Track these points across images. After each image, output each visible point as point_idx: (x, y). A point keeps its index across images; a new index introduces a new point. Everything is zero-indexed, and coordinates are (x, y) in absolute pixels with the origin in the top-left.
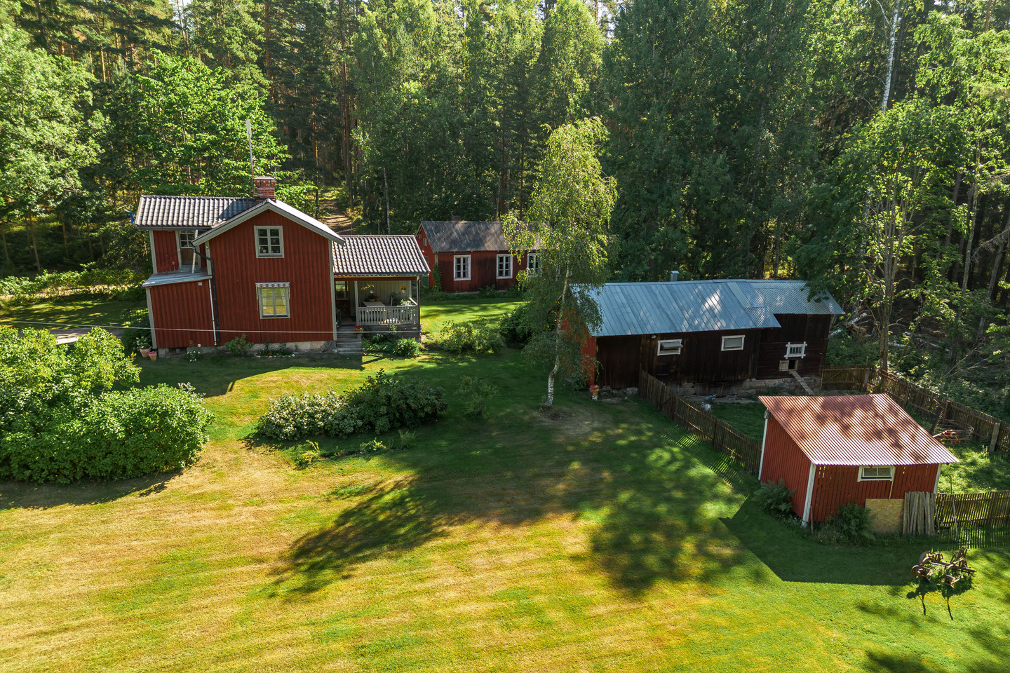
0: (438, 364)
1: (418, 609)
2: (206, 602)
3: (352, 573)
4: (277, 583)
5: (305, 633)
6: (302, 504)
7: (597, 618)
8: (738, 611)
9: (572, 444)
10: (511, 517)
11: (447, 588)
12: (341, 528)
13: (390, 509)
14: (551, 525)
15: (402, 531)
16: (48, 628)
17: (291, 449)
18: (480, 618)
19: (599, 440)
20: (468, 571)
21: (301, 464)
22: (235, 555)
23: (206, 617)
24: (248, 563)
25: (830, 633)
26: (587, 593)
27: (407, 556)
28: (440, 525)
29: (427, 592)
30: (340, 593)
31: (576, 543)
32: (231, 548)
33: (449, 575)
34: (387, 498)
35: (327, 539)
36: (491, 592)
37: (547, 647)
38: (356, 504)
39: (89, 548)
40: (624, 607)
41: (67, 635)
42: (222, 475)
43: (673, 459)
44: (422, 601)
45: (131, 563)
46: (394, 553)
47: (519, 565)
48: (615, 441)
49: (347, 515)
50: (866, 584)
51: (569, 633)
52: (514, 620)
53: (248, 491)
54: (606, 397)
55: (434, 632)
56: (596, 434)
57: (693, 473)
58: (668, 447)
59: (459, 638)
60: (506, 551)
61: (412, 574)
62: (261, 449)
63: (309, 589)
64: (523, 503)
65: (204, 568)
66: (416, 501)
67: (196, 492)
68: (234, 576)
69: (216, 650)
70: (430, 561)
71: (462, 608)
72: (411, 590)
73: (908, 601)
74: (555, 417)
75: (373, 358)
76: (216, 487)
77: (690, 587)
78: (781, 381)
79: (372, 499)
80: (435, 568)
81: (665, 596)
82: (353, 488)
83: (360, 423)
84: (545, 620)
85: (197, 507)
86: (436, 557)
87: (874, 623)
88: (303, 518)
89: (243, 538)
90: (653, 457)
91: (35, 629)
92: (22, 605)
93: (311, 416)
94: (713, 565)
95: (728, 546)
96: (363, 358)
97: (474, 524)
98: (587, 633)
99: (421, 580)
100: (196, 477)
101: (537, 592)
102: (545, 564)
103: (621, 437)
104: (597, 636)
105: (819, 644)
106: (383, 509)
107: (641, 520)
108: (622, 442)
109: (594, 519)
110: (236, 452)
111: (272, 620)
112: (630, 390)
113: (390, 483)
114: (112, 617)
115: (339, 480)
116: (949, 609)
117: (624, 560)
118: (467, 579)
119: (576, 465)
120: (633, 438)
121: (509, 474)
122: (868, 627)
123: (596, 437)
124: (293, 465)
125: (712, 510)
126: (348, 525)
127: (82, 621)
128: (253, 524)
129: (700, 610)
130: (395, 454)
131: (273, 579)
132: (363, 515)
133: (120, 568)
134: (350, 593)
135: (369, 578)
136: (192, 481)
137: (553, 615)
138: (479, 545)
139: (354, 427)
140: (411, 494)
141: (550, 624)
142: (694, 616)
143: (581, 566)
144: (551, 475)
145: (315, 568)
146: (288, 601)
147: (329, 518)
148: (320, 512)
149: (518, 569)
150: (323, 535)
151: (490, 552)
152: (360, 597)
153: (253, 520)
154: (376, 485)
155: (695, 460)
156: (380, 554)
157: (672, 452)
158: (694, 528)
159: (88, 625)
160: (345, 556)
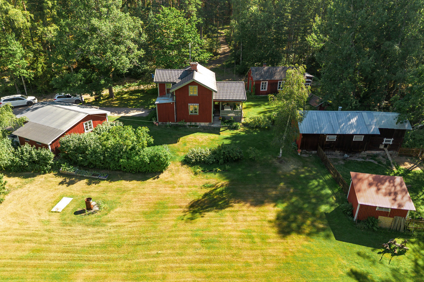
0: (246, 133)
1: (219, 231)
2: (167, 219)
3: (204, 216)
4: (184, 215)
5: (189, 233)
6: (194, 189)
7: (269, 243)
8: (315, 248)
9: (283, 175)
10: (254, 203)
11: (229, 225)
12: (203, 199)
13: (218, 194)
14: (266, 208)
15: (220, 203)
16: (130, 220)
17: (193, 167)
18: (236, 237)
19: (294, 174)
20: (236, 221)
21: (196, 173)
22: (174, 205)
23: (166, 224)
24: (178, 208)
25: (342, 261)
26: (269, 234)
27: (221, 212)
28: (232, 203)
29: (223, 226)
30: (200, 222)
31: (271, 216)
32: (174, 202)
33: (230, 221)
34: (218, 190)
35: (199, 202)
36: (241, 229)
37: (251, 249)
38: (209, 191)
39: (140, 197)
40: (279, 241)
41: (135, 223)
42: (173, 175)
43: (318, 185)
44: (221, 228)
45: (149, 203)
46: (216, 210)
47: (252, 221)
48: (299, 175)
49: (206, 195)
50: (365, 246)
51: (259, 246)
52: (245, 239)
53: (180, 182)
54: (304, 154)
55: (222, 239)
56: (294, 171)
57: (323, 192)
58: (318, 180)
59: (229, 242)
60: (249, 216)
61: (220, 219)
62: (185, 166)
63: (192, 219)
64: (259, 198)
65: (167, 208)
66: (226, 192)
67: (167, 180)
68: (174, 211)
69: (168, 234)
70: (226, 215)
71: (231, 233)
72: (219, 224)
73: (377, 255)
74: (281, 162)
75: (224, 129)
76: (172, 179)
77: (303, 237)
78: (380, 152)
79: (214, 190)
80: (227, 218)
81: (293, 239)
82: (209, 185)
83: (214, 160)
84: (254, 241)
85: (166, 186)
86: (228, 214)
87: (360, 260)
88: (194, 194)
89: (177, 199)
90: (311, 184)
91: (128, 220)
92: (125, 212)
93: (200, 157)
94: (314, 230)
95: (323, 224)
96: (221, 129)
97: (241, 204)
98: (265, 247)
99: (222, 222)
100: (167, 175)
101: (254, 231)
102: (260, 222)
103: (303, 173)
104: (267, 249)
105: (336, 264)
106: (216, 194)
107: (296, 210)
108: (302, 176)
109: (281, 207)
110: (178, 166)
111: (182, 227)
112: (313, 152)
113: (220, 184)
114: (145, 219)
115: (206, 181)
116: (390, 261)
117: (285, 223)
118: (235, 224)
119: (282, 184)
120: (307, 174)
121: (258, 185)
122: (357, 261)
123: (293, 173)
124: (193, 173)
125: (324, 208)
126: (205, 199)
127: (138, 219)
128: (180, 194)
129: (302, 246)
130: (224, 173)
131: (183, 214)
132: (210, 195)
133: (147, 205)
134: (202, 223)
135: (208, 218)
136: (166, 176)
137: (257, 240)
138: (241, 212)
139: (213, 162)
140: (226, 190)
141: (255, 242)
142: (300, 247)
143: (271, 225)
144: (272, 188)
145: (194, 212)
146: (186, 222)
147: (201, 195)
148: (198, 193)
149: (251, 223)
150: (198, 201)
151: (244, 215)
152: (205, 224)
153: (180, 193)
154: (216, 184)
155: (327, 186)
156: (212, 210)
157: (319, 182)
158: (314, 215)
159: (139, 221)
160: (202, 209)
